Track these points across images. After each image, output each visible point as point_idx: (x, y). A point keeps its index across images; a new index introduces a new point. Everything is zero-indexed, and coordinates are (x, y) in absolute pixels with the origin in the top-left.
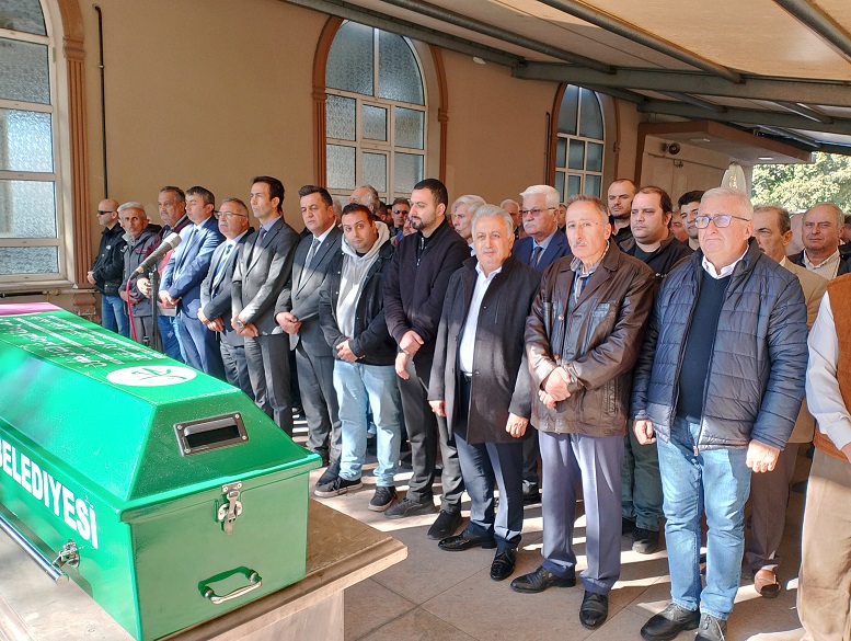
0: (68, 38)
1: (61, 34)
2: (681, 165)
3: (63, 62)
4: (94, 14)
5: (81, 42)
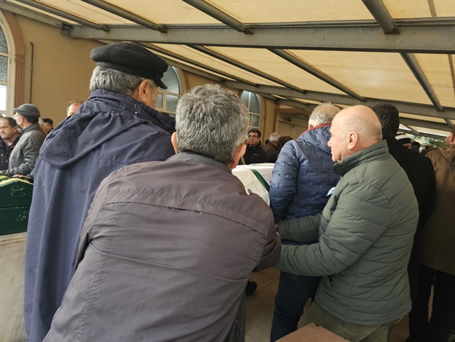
0: (17, 55)
1: (14, 53)
2: (293, 127)
3: (14, 64)
4: (31, 46)
5: (23, 57)
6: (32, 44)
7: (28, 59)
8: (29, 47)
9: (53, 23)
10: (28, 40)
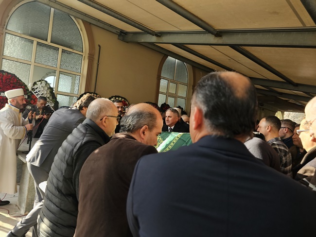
0: (90, 54)
1: (88, 52)
3: (87, 60)
4: (98, 47)
5: (93, 56)
6: (99, 46)
7: (96, 57)
8: (97, 48)
9: (114, 31)
10: (97, 43)
